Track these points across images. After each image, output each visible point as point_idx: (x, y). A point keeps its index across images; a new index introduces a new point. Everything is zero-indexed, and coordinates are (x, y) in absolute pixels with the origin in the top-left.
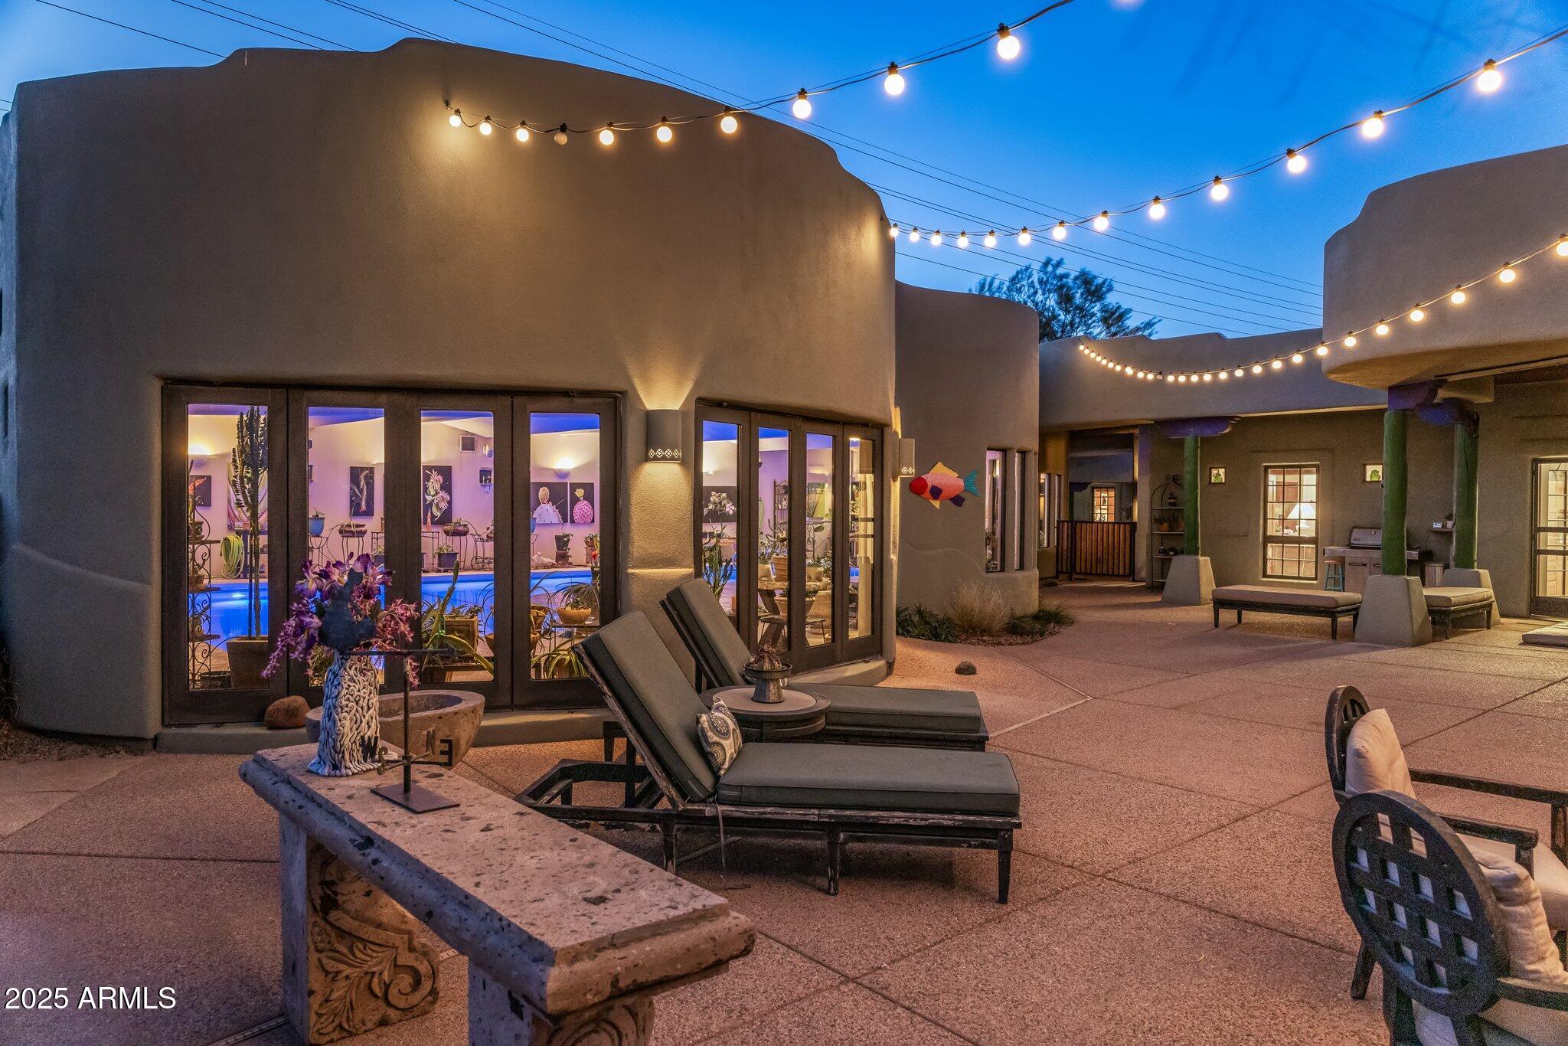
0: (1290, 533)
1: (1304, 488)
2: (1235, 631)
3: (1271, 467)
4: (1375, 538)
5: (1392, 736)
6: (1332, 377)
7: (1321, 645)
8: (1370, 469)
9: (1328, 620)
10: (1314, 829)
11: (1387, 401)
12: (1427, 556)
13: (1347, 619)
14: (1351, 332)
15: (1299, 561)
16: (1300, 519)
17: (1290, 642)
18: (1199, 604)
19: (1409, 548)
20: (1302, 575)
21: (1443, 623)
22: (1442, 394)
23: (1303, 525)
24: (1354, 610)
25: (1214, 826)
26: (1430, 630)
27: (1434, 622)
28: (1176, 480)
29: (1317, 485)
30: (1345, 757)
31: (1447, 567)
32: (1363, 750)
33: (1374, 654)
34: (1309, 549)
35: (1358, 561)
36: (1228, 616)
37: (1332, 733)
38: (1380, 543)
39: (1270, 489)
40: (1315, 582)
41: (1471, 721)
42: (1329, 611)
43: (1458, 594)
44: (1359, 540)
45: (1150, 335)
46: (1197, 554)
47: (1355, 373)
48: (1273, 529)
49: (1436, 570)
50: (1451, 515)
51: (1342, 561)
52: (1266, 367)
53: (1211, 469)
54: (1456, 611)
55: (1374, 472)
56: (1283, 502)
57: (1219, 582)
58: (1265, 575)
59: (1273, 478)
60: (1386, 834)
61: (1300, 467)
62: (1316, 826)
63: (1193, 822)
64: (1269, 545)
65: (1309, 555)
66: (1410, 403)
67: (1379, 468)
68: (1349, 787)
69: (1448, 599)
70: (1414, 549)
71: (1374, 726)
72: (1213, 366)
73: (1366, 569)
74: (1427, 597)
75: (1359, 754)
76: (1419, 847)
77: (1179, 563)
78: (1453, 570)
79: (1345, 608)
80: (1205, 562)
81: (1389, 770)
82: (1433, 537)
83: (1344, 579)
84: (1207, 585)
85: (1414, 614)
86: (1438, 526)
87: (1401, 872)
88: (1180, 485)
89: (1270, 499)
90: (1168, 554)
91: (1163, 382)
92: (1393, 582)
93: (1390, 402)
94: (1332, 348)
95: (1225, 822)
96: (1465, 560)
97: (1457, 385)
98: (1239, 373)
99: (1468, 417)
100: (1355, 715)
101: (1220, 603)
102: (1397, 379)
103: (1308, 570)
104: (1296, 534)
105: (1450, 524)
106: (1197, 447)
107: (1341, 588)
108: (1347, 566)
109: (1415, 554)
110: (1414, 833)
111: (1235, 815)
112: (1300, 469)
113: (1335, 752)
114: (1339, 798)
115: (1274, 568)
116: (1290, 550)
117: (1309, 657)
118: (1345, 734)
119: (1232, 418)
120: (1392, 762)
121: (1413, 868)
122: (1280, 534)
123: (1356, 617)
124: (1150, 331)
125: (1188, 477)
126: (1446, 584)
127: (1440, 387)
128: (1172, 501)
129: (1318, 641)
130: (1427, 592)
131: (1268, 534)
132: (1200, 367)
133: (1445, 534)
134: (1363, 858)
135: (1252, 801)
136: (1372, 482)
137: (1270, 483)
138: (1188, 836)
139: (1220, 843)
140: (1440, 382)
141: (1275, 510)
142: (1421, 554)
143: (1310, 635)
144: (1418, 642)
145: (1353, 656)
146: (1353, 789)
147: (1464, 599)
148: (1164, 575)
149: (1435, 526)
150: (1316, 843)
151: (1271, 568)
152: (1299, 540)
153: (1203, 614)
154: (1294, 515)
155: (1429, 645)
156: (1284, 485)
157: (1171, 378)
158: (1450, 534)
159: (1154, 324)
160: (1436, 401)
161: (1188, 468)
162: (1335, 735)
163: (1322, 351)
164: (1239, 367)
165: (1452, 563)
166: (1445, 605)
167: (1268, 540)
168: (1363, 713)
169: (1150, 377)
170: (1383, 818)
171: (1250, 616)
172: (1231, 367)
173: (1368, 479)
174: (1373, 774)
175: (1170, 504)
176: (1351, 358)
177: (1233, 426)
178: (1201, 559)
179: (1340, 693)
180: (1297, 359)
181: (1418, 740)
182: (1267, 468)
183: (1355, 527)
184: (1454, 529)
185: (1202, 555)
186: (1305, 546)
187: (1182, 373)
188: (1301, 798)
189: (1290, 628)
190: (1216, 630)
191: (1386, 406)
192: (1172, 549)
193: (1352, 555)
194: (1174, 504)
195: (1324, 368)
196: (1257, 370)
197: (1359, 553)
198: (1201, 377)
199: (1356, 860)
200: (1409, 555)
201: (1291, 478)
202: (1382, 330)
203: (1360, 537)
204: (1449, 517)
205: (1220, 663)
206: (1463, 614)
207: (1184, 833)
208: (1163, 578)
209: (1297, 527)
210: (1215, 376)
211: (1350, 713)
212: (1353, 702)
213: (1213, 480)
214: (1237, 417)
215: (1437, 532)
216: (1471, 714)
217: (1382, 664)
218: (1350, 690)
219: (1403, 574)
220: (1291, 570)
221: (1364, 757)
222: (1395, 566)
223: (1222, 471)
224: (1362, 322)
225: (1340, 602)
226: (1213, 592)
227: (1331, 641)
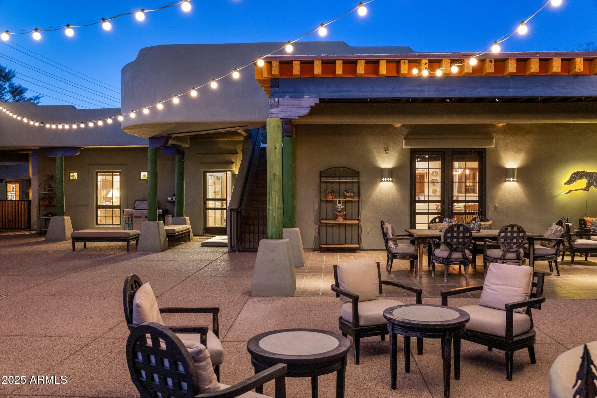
0: (108, 203)
1: (114, 183)
2: (83, 252)
3: (99, 172)
4: (145, 205)
5: (152, 295)
6: (125, 131)
7: (122, 256)
8: (142, 174)
9: (125, 244)
10: (120, 343)
11: (149, 144)
12: (166, 212)
13: (134, 242)
14: (133, 111)
15: (113, 217)
16: (112, 197)
17: (110, 255)
18: (65, 240)
19: (159, 209)
20: (114, 223)
21: (172, 241)
22: (171, 142)
23: (114, 199)
24: (136, 238)
25: (72, 352)
26: (167, 244)
27: (169, 240)
28: (52, 178)
29: (120, 181)
30: (132, 308)
31: (173, 216)
32: (140, 304)
33: (146, 257)
34: (117, 211)
35: (139, 215)
36: (79, 245)
37: (126, 298)
38: (147, 207)
39: (99, 183)
40: (120, 226)
41: (184, 282)
42: (126, 239)
43: (177, 228)
44: (139, 206)
45: (38, 103)
46: (63, 215)
47: (135, 130)
48: (101, 202)
49: (169, 218)
50: (175, 194)
51: (131, 216)
52: (96, 124)
53: (70, 173)
54: (177, 235)
55: (144, 175)
56: (105, 189)
57: (75, 229)
58: (97, 224)
59: (100, 178)
60: (149, 342)
61: (112, 172)
62: (121, 341)
63: (61, 352)
64: (99, 209)
65: (117, 214)
66: (157, 145)
67: (146, 174)
68: (134, 322)
69: (174, 230)
70: (161, 209)
71: (145, 291)
72: (71, 121)
73: (142, 219)
74: (166, 230)
75: (138, 306)
76: (163, 345)
77: (54, 220)
78: (176, 218)
79: (132, 237)
80: (67, 219)
81: (151, 310)
82: (168, 204)
83: (132, 224)
84: (69, 230)
85: (161, 238)
86: (170, 199)
87: (155, 358)
88: (54, 180)
89: (99, 187)
90: (48, 216)
91: (44, 127)
92: (152, 224)
93: (150, 145)
94: (124, 117)
95: (77, 348)
96: (180, 214)
97: (176, 139)
98: (82, 126)
99: (180, 152)
100: (136, 287)
101: (75, 239)
102: (153, 134)
103: (117, 221)
104: (111, 204)
105: (174, 198)
106: (62, 162)
107: (131, 228)
108: (134, 218)
109: (161, 212)
110: (161, 340)
111: (83, 344)
112: (112, 173)
113: (128, 306)
114: (130, 328)
115: (101, 220)
116: (108, 211)
117: (117, 261)
118: (132, 296)
119: (80, 148)
120: (152, 307)
121: (161, 355)
122: (104, 204)
123: (137, 241)
124: (37, 101)
125: (58, 177)
126: (174, 224)
127: (170, 139)
128: (50, 189)
129: (122, 254)
130: (167, 228)
131: (98, 204)
132: (63, 121)
133: (173, 202)
134: (140, 356)
135: (91, 335)
136: (143, 180)
137: (99, 180)
138: (59, 360)
139: (76, 360)
140: (169, 137)
141: (101, 193)
142: (163, 211)
143: (118, 251)
144: (163, 250)
145: (136, 259)
146: (136, 323)
147: (180, 230)
148: (46, 226)
149: (169, 199)
150: (121, 349)
151: (100, 220)
152: (113, 207)
153: (67, 245)
154: (110, 195)
155: (167, 251)
156: (105, 181)
157: (48, 126)
158: (174, 202)
159: (40, 98)
160: (168, 145)
161: (58, 172)
162: (127, 298)
163: (121, 118)
164: (82, 123)
165: (175, 215)
166: (173, 233)
167: (98, 207)
168: (140, 286)
169: (37, 124)
170: (148, 335)
171: (89, 244)
172: (79, 122)
173: (142, 178)
174: (143, 314)
175: (49, 190)
176: (133, 123)
177: (81, 152)
178: (66, 217)
179: (129, 278)
180: (110, 121)
181: (163, 293)
182: (97, 173)
183: (137, 200)
184: (176, 200)
185: (66, 216)
186: (115, 209)
187: (54, 124)
188: (114, 329)
189: (109, 248)
190: (74, 253)
191: (148, 146)
192: (50, 213)
193: (135, 212)
194: (51, 190)
195: (122, 126)
196: (91, 125)
197: (138, 212)
198: (63, 126)
199: (137, 358)
200: (159, 212)
201: (108, 178)
202: (146, 111)
203: (138, 204)
204: (174, 195)
205: (75, 269)
206: (180, 236)
207: (57, 360)
208: (46, 228)
209: (111, 201)
210: (71, 126)
211: (134, 287)
212: (135, 282)
213: (71, 178)
214: (82, 147)
215: (169, 202)
216: (183, 278)
217: (149, 261)
218: (134, 276)
219: (157, 220)
220: (109, 221)
221: (140, 307)
222: (153, 218)
223: (75, 174)
224: (138, 108)
225: (131, 235)
226: (72, 234)
227: (127, 253)
